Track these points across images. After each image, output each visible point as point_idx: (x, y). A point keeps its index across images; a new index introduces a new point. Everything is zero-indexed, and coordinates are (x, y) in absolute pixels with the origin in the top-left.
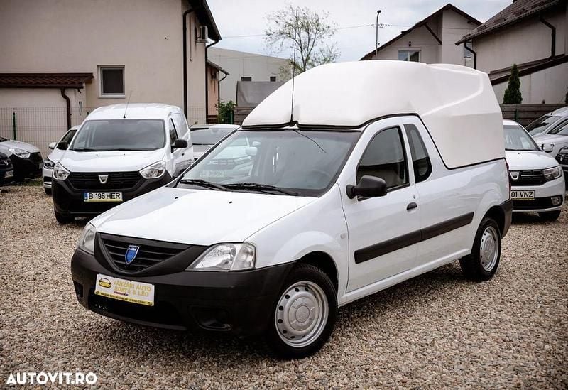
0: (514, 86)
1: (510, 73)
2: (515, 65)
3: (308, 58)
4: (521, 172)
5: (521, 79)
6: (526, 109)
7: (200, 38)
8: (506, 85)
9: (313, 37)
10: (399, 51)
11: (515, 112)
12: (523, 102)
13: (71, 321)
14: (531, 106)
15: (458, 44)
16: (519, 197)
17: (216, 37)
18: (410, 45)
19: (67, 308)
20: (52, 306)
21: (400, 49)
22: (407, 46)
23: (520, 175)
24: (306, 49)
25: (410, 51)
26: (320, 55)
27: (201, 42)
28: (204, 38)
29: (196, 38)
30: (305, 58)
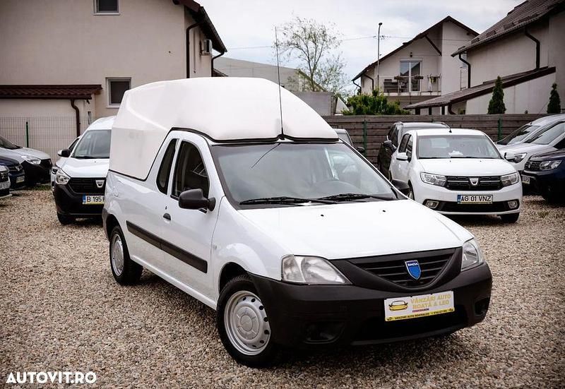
0: (498, 97)
1: (494, 85)
2: (499, 78)
3: (315, 68)
4: (481, 178)
5: (505, 91)
6: (509, 118)
7: (204, 51)
8: (490, 96)
9: (320, 47)
10: (401, 62)
11: (499, 122)
12: (506, 112)
13: (56, 304)
14: (514, 115)
15: (453, 56)
16: (478, 200)
17: (222, 49)
18: (411, 56)
19: (55, 294)
20: (43, 291)
21: (402, 60)
22: (409, 57)
23: (479, 180)
24: (313, 60)
25: (412, 62)
26: (327, 65)
27: (205, 54)
28: (208, 51)
29: (201, 51)
30: (312, 68)
